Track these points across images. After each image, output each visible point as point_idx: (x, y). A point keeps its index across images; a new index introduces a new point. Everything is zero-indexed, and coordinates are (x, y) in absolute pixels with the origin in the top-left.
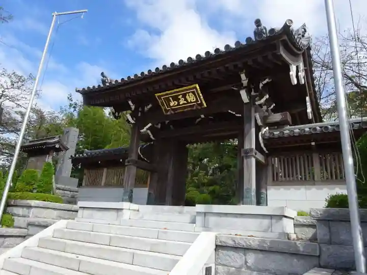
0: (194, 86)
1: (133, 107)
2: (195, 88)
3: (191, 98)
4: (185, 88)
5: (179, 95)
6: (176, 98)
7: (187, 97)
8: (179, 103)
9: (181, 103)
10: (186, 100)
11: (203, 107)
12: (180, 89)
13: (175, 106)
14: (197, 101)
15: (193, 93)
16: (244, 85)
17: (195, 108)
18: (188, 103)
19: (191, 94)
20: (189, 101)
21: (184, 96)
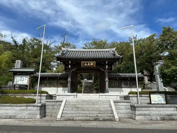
1: (70, 63)
2: (94, 62)
3: (92, 64)
6: (87, 64)
7: (91, 64)
10: (90, 64)
11: (94, 67)
14: (93, 65)
15: (93, 63)
17: (92, 67)
21: (90, 63)
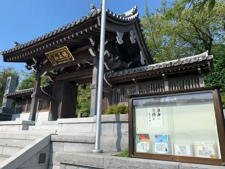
0: (65, 47)
1: (36, 62)
3: (65, 54)
4: (60, 48)
5: (58, 53)
7: (63, 54)
8: (59, 58)
9: (61, 58)
10: (63, 56)
11: (73, 60)
12: (58, 49)
13: (58, 60)
14: (69, 56)
16: (93, 46)
17: (68, 61)
18: (64, 58)
19: (64, 52)
20: (65, 56)
21: (61, 54)
